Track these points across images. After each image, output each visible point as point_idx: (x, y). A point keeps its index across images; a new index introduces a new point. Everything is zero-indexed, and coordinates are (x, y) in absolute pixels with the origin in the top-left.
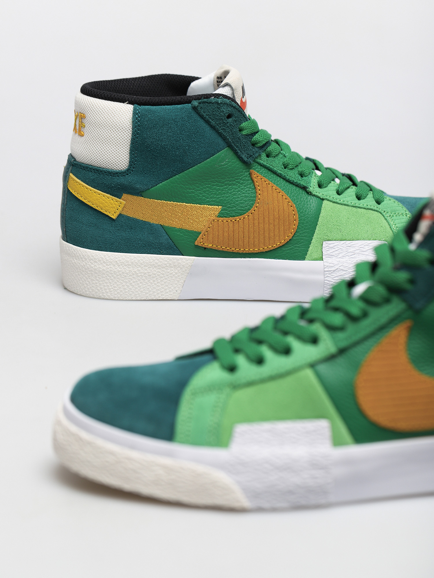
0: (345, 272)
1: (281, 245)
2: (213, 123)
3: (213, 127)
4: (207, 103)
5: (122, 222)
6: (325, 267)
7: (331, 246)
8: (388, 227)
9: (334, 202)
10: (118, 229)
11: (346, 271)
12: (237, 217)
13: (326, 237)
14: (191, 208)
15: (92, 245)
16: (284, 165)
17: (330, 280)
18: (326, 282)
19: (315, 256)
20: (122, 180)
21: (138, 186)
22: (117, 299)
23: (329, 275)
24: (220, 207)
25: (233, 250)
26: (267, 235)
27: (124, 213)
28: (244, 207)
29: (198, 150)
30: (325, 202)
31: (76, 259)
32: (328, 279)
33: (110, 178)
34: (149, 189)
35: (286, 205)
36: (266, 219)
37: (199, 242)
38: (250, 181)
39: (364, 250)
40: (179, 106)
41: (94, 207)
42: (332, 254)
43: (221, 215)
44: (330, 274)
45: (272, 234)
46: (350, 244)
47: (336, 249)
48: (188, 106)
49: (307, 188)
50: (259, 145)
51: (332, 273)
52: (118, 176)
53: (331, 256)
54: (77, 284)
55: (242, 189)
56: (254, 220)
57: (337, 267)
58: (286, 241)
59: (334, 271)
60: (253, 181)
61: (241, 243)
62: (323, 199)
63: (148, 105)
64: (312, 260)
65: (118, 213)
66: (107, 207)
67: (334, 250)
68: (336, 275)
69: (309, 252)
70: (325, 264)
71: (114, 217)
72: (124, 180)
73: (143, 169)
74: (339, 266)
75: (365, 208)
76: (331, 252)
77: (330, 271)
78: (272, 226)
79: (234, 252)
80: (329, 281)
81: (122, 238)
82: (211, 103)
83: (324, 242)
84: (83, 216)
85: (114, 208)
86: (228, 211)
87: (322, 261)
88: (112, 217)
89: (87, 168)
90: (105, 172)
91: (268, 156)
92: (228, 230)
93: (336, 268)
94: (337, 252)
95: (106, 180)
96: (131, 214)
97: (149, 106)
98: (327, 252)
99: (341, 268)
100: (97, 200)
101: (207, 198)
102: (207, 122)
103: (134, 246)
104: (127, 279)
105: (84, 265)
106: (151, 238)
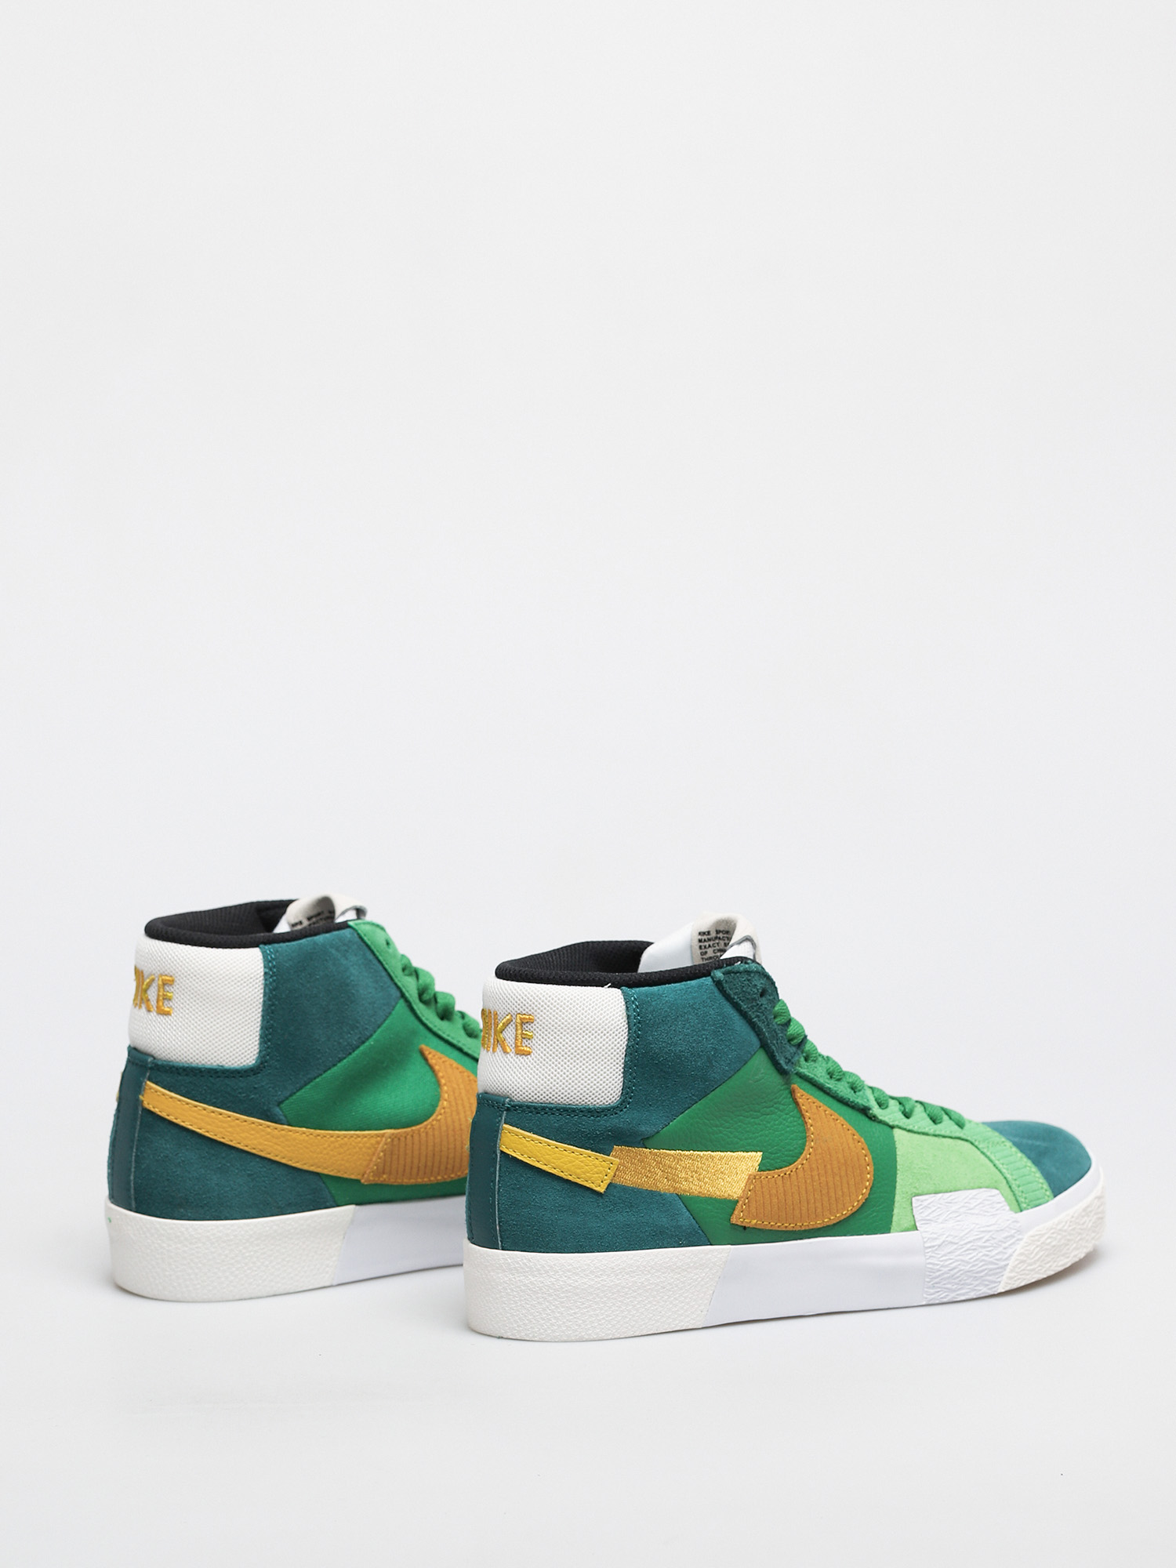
0: (955, 1246)
1: (855, 1210)
2: (744, 1006)
3: (744, 1015)
4: (733, 972)
5: (614, 1196)
6: (925, 1240)
7: (925, 1203)
8: (991, 1165)
9: (909, 1131)
10: (610, 1210)
11: (957, 1243)
12: (787, 1168)
13: (915, 1190)
14: (721, 1158)
15: (565, 1244)
16: (829, 1074)
17: (936, 1262)
18: (928, 1266)
19: (906, 1224)
20: (614, 1121)
21: (643, 1129)
22: (610, 1337)
23: (933, 1255)
24: (760, 1154)
25: (786, 1227)
26: (833, 1194)
27: (617, 1181)
28: (793, 1150)
29: (727, 1055)
30: (897, 1132)
31: (534, 1276)
32: (932, 1261)
33: (592, 1120)
34: (658, 1132)
35: (851, 1141)
36: (829, 1167)
37: (738, 1218)
38: (792, 1106)
39: (972, 1206)
40: (693, 983)
41: (565, 1177)
42: (928, 1218)
43: (763, 1167)
44: (933, 1252)
45: (840, 1193)
46: (951, 1198)
47: (934, 1209)
48: (707, 981)
49: (869, 1109)
50: (795, 1041)
51: (936, 1250)
52: (606, 1115)
53: (928, 1221)
54: (534, 1322)
55: (784, 1120)
56: (812, 1170)
57: (943, 1238)
58: (861, 1203)
59: (939, 1246)
60: (797, 1104)
61: (797, 1212)
62: (892, 1127)
63: (643, 987)
64: (902, 1231)
65: (608, 1182)
66: (588, 1172)
67: (930, 1211)
68: (943, 1253)
69: (895, 1219)
70: (924, 1235)
71: (602, 1190)
72: (617, 1121)
73: (646, 1099)
74: (945, 1236)
75: (951, 1137)
76: (926, 1214)
77: (934, 1246)
78: (838, 1178)
79: (788, 1229)
80: (934, 1264)
81: (618, 1225)
82: (738, 972)
83: (914, 1199)
84: (544, 1195)
85: (601, 1173)
86: (772, 1160)
87: (916, 1232)
88: (598, 1189)
89: (544, 1108)
90: (582, 1111)
91: (806, 1059)
92: (777, 1192)
93: (941, 1241)
94: (935, 1214)
95: (584, 1125)
96: (629, 1179)
97: (647, 988)
98: (922, 1215)
99: (949, 1239)
100: (570, 1162)
101: (741, 1140)
102: (736, 1006)
103: (638, 1236)
104: (628, 1298)
105: (553, 1284)
106: (664, 1220)
